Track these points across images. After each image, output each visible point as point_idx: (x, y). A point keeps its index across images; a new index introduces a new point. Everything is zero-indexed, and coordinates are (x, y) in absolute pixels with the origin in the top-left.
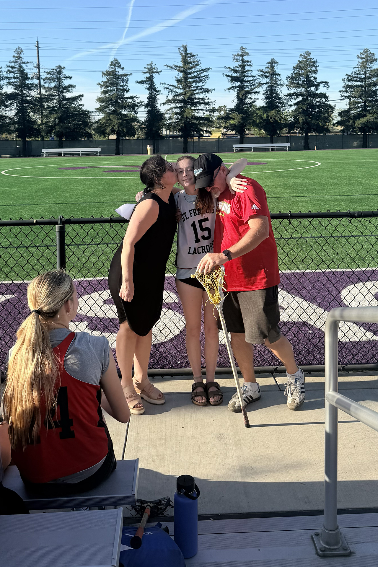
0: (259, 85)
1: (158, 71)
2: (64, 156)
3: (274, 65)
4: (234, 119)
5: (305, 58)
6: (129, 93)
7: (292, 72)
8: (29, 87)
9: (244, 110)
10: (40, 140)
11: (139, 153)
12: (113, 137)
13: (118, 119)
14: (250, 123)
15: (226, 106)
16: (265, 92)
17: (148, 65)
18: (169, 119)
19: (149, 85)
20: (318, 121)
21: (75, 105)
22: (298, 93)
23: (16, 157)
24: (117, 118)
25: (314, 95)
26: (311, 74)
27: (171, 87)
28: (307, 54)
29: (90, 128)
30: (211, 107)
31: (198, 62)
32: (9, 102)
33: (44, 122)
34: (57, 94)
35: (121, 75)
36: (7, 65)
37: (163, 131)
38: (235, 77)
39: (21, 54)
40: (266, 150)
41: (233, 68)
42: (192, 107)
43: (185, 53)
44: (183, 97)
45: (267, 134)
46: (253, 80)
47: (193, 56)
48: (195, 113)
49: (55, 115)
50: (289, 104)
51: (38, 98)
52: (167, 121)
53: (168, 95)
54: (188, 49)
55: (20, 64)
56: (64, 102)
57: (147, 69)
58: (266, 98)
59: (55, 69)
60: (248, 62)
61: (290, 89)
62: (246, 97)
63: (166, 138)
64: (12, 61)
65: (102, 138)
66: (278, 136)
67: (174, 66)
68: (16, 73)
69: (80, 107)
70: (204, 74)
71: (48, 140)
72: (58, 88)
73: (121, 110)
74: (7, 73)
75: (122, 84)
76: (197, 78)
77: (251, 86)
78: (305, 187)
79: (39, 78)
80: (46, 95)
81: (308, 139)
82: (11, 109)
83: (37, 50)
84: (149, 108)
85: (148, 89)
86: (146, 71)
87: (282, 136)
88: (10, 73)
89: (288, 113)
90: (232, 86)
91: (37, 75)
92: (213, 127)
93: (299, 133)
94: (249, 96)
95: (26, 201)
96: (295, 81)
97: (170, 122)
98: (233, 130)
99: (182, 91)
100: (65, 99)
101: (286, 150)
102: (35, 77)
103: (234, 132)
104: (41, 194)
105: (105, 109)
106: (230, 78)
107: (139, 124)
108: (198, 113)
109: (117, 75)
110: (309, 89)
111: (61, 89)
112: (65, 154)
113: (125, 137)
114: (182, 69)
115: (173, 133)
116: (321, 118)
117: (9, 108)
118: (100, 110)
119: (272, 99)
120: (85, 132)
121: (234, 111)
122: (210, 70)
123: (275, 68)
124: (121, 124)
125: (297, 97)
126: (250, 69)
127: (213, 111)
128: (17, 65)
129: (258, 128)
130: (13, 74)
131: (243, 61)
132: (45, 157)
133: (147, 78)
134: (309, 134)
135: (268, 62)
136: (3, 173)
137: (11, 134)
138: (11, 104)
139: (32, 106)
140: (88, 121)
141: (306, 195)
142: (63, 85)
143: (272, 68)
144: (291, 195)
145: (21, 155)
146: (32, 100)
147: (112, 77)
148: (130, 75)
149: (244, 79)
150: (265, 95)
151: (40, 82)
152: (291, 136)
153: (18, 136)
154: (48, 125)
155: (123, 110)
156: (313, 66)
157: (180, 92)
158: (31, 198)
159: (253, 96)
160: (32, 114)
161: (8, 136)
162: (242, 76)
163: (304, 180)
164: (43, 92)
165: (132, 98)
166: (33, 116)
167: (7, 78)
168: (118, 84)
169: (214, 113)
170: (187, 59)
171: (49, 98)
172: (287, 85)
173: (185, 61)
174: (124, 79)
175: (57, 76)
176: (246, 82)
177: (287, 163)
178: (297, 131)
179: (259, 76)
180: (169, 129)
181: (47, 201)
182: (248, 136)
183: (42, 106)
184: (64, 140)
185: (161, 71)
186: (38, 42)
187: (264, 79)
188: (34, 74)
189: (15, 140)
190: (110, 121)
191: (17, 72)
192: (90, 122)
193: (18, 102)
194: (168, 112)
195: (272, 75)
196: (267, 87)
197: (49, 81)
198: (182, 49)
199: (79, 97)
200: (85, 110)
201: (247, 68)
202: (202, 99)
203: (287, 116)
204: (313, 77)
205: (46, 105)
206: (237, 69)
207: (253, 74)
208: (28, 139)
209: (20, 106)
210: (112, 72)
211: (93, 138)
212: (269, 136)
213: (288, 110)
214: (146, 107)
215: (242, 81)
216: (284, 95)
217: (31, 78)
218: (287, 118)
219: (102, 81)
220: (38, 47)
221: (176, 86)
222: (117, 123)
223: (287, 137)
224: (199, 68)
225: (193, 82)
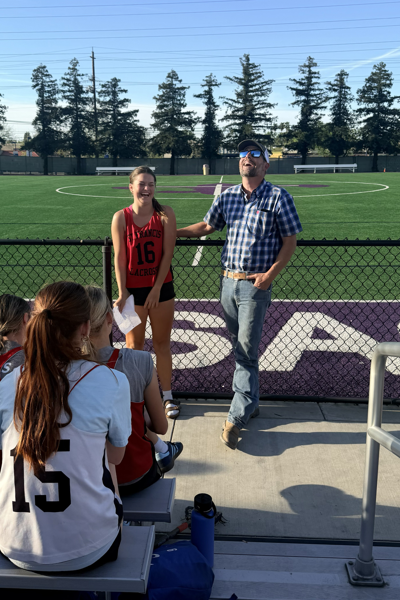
0: (326, 99)
1: (217, 84)
2: (118, 175)
3: (344, 77)
4: (296, 137)
5: (379, 70)
6: (186, 108)
7: (364, 85)
8: (84, 101)
9: (308, 127)
10: (94, 157)
11: (194, 174)
12: (168, 156)
13: (173, 137)
14: (314, 142)
15: (288, 123)
16: (333, 107)
17: (207, 77)
18: (227, 137)
19: (208, 100)
20: (389, 140)
21: (130, 121)
22: (369, 108)
23: (70, 175)
24: (173, 134)
25: (387, 112)
26: (384, 88)
27: (230, 102)
28: (381, 66)
29: (144, 146)
30: (273, 124)
31: (260, 73)
32: (64, 117)
33: (98, 138)
34: (112, 109)
35: (179, 89)
36: (62, 77)
37: (220, 149)
38: (300, 90)
39: (76, 65)
40: (330, 171)
41: (298, 80)
42: (252, 123)
43: (247, 64)
44: (243, 113)
45: (333, 154)
46: (319, 94)
47: (256, 67)
48: (255, 130)
49: (109, 132)
50: (358, 120)
51: (93, 112)
52: (225, 138)
53: (227, 110)
54: (250, 59)
55: (75, 77)
56: (119, 117)
57: (206, 82)
58: (333, 114)
59: (111, 82)
60: (315, 73)
61: (360, 104)
62: (311, 113)
63: (223, 157)
64: (67, 73)
65: (157, 157)
66: (344, 157)
67: (234, 78)
68: (71, 87)
69: (135, 123)
70: (267, 86)
71: (103, 157)
72: (114, 102)
73: (177, 126)
74: (62, 86)
75: (179, 98)
76: (259, 91)
77: (317, 101)
78: (369, 212)
79: (94, 92)
80: (100, 110)
81: (377, 159)
82: (66, 124)
83: (92, 62)
84: (207, 125)
85: (206, 103)
86: (205, 84)
87: (349, 157)
88: (65, 86)
89: (357, 131)
90: (297, 100)
91: (92, 88)
92: (274, 146)
93: (368, 153)
94: (315, 111)
95: (79, 220)
96: (366, 95)
97: (228, 140)
98: (295, 149)
99: (242, 106)
100: (120, 114)
101: (352, 172)
102: (89, 90)
103: (296, 152)
104: (94, 213)
105: (161, 125)
106: (294, 92)
107: (195, 142)
108: (258, 130)
109: (174, 88)
110: (381, 105)
111: (116, 103)
112: (120, 173)
113: (181, 156)
114: (243, 81)
115: (231, 152)
116: (393, 137)
117: (63, 124)
118: (155, 126)
119: (340, 115)
120: (139, 150)
121: (298, 128)
122: (274, 82)
123: (345, 80)
124: (177, 142)
125: (368, 113)
126: (317, 82)
127: (275, 127)
128: (72, 77)
129: (322, 147)
130: (69, 87)
131: (310, 72)
132: (100, 175)
133: (205, 91)
134: (379, 155)
135: (337, 73)
136: (57, 190)
137: (66, 151)
138: (66, 119)
139: (86, 121)
140: (143, 137)
141: (370, 220)
142: (118, 99)
143: (341, 81)
144: (354, 221)
145: (76, 173)
146: (87, 115)
147: (168, 90)
148: (187, 88)
149: (310, 92)
150: (332, 111)
151: (95, 96)
152: (358, 156)
153: (72, 153)
154: (102, 141)
155: (180, 127)
156: (387, 79)
157: (240, 107)
158: (84, 217)
159: (319, 112)
160: (86, 130)
161: (63, 152)
162: (308, 89)
163: (369, 204)
164: (98, 106)
165: (188, 113)
166: (88, 132)
167: (62, 91)
168: (173, 98)
169: (275, 130)
170: (249, 70)
171: (103, 113)
172: (357, 100)
173: (246, 72)
174: (182, 92)
175: (112, 89)
176: (312, 96)
177: (352, 186)
178: (366, 151)
179: (327, 89)
180: (226, 148)
181: (100, 221)
182: (311, 156)
183: (97, 122)
184: (119, 157)
185: (220, 84)
186: (93, 52)
187: (331, 93)
188: (89, 87)
189: (70, 156)
190: (165, 138)
191: (72, 85)
192: (145, 139)
193: (73, 117)
194: (227, 129)
195: (340, 88)
196: (335, 101)
197: (104, 94)
198: (244, 59)
199: (135, 112)
200: (139, 126)
201: (314, 80)
202: (263, 115)
203: (356, 134)
204: (386, 91)
205: (100, 120)
206: (303, 81)
207: (321, 87)
208: (83, 156)
209: (75, 121)
210: (169, 84)
211: (147, 156)
212: (334, 156)
213: (357, 127)
214: (203, 123)
215: (308, 95)
216: (354, 111)
217: (86, 92)
218: (356, 136)
219: (158, 95)
220: (93, 58)
221: (236, 100)
222: (173, 141)
223: (354, 157)
224: (261, 80)
225: (254, 96)
